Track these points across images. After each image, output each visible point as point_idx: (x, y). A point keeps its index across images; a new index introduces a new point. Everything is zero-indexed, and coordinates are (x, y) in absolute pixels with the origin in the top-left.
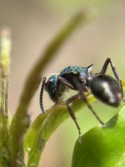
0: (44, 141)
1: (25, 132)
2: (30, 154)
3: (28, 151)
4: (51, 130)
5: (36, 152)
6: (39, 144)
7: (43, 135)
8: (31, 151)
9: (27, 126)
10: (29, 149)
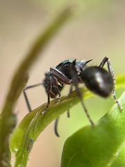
0: (31, 142)
1: (11, 132)
2: (17, 155)
3: (15, 152)
4: (39, 130)
5: (23, 152)
6: (27, 145)
7: (31, 135)
8: (18, 152)
9: (14, 126)
10: (17, 150)
